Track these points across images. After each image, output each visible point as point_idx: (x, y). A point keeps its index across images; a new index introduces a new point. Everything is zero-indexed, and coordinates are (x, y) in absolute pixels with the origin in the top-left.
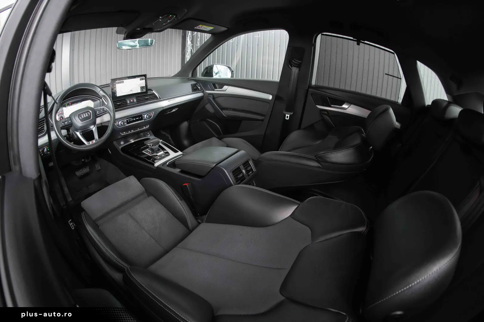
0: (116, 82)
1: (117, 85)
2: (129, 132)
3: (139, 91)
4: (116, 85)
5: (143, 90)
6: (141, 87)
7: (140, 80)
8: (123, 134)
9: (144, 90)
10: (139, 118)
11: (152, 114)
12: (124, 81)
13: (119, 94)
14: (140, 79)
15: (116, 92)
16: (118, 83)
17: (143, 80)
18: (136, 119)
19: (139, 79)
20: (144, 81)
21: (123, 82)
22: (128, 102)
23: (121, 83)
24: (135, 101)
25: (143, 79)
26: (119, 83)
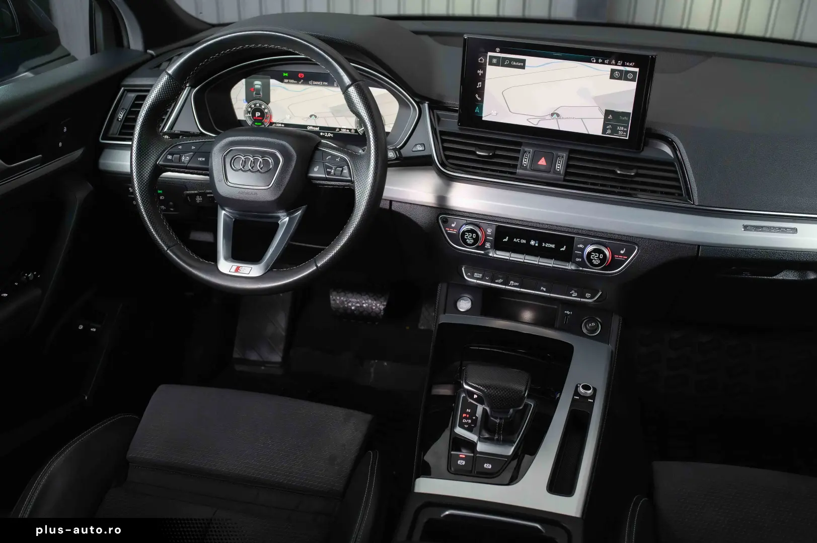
0: (490, 54)
1: (490, 70)
2: (500, 281)
3: (596, 128)
4: (484, 70)
5: (614, 131)
6: (608, 113)
7: (612, 77)
8: (472, 277)
9: (624, 134)
10: (559, 246)
11: (628, 254)
12: (530, 60)
13: (494, 113)
14: (613, 71)
15: (482, 101)
16: (497, 65)
17: (626, 79)
18: (540, 244)
19: (607, 69)
20: (632, 86)
21: (522, 65)
22: (526, 162)
23: (510, 66)
24: (560, 166)
25: (630, 76)
26: (503, 65)
